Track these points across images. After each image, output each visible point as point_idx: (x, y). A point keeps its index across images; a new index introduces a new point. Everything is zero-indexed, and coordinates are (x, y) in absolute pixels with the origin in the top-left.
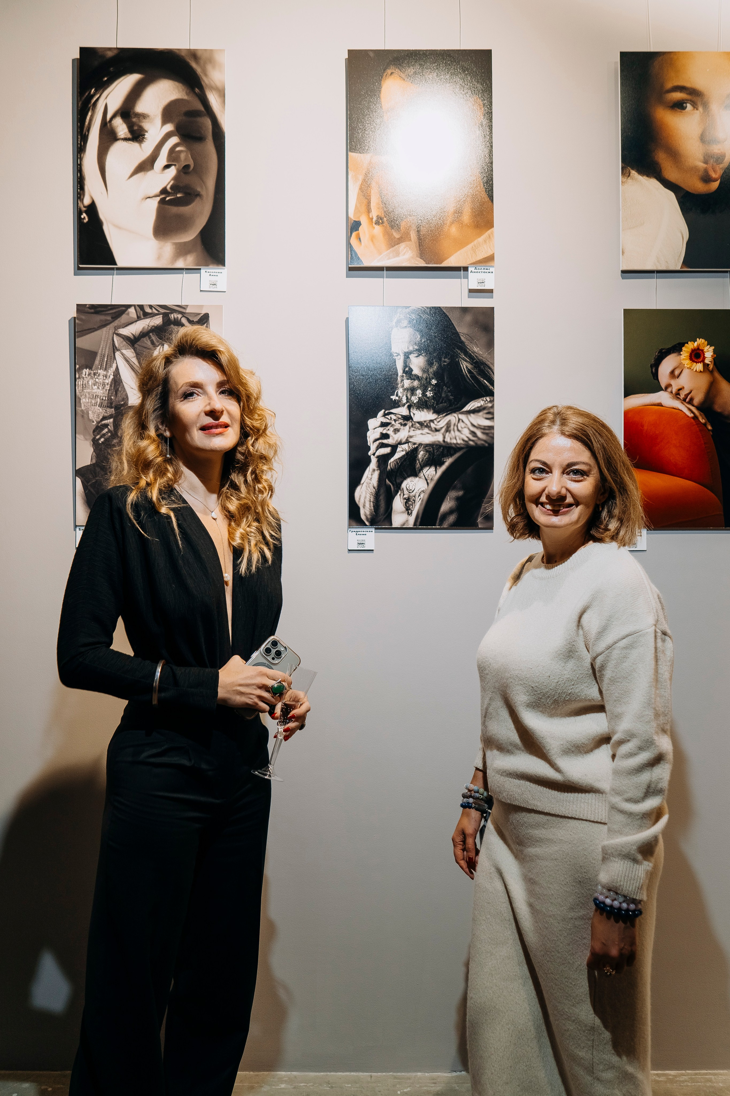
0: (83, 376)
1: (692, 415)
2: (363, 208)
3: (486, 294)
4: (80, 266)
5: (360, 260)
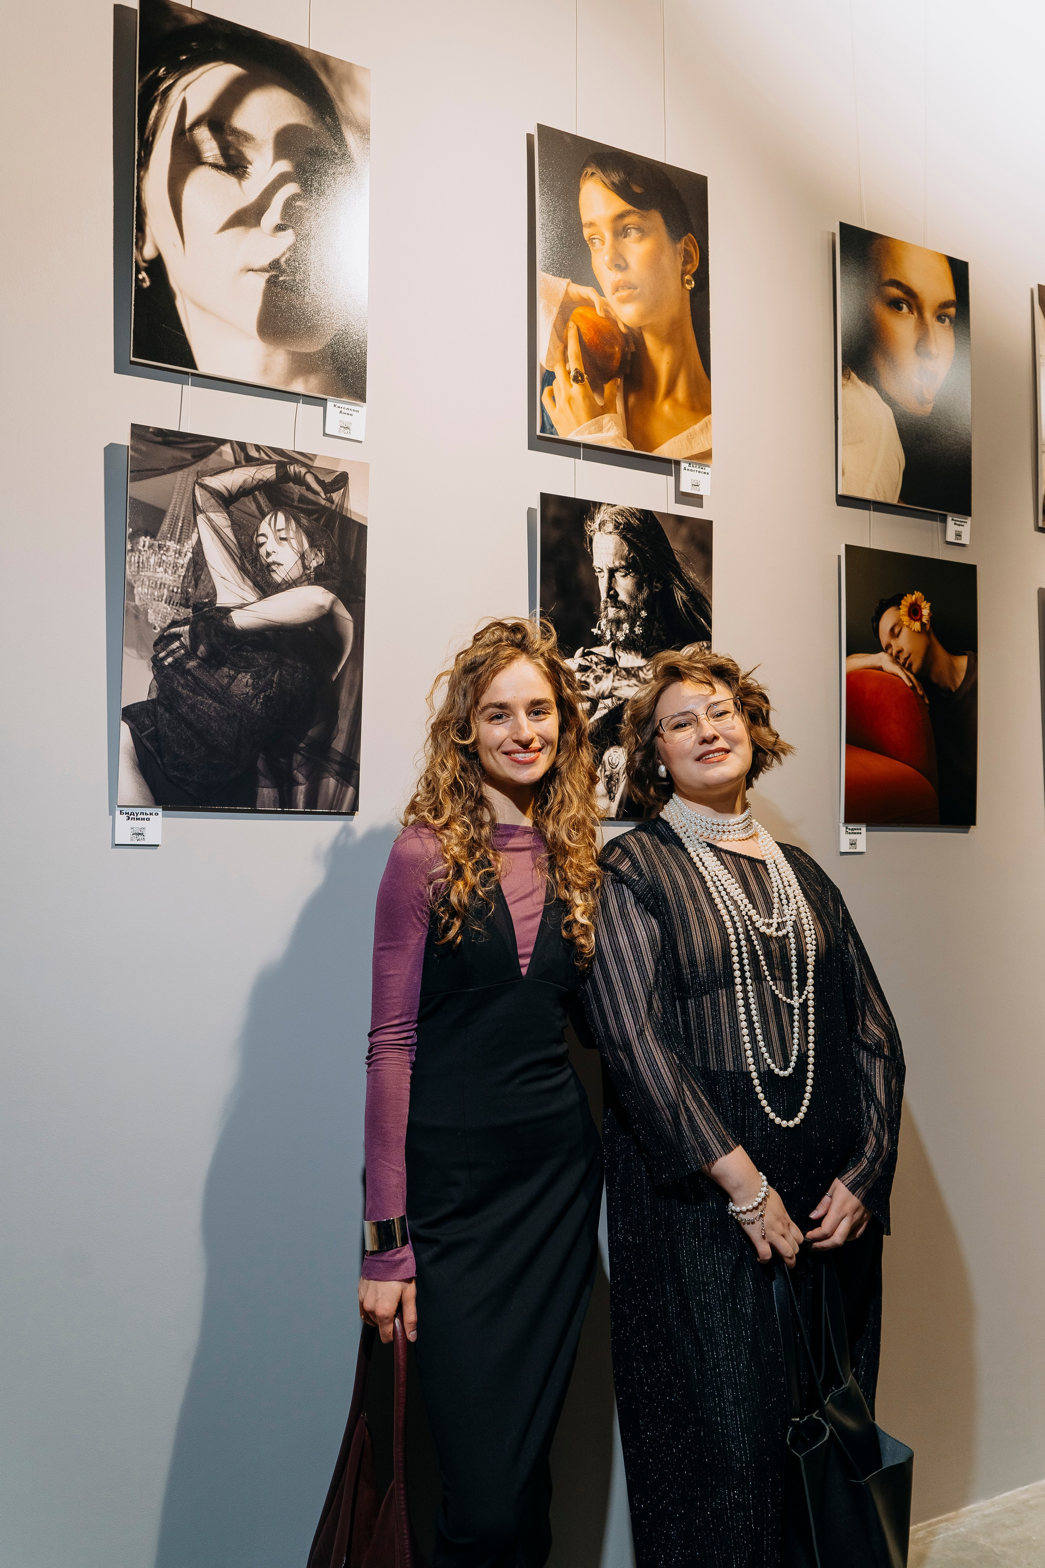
1: (911, 684)
3: (695, 500)
4: (133, 359)
5: (554, 429)
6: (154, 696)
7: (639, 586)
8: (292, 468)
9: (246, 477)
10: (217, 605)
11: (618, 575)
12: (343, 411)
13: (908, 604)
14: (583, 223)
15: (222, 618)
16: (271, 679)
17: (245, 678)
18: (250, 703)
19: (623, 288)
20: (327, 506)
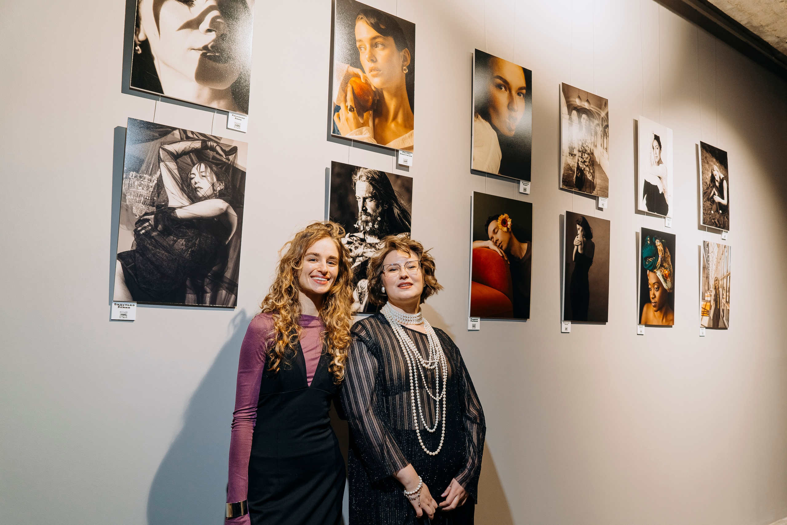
1: (502, 255)
2: (343, 99)
3: (406, 168)
4: (131, 87)
5: (339, 132)
6: (134, 248)
7: (377, 206)
8: (209, 143)
9: (186, 146)
10: (169, 206)
11: (367, 200)
12: (237, 118)
13: (501, 219)
14: (356, 40)
15: (171, 212)
16: (195, 242)
17: (182, 242)
18: (184, 253)
19: (374, 70)
20: (226, 162)
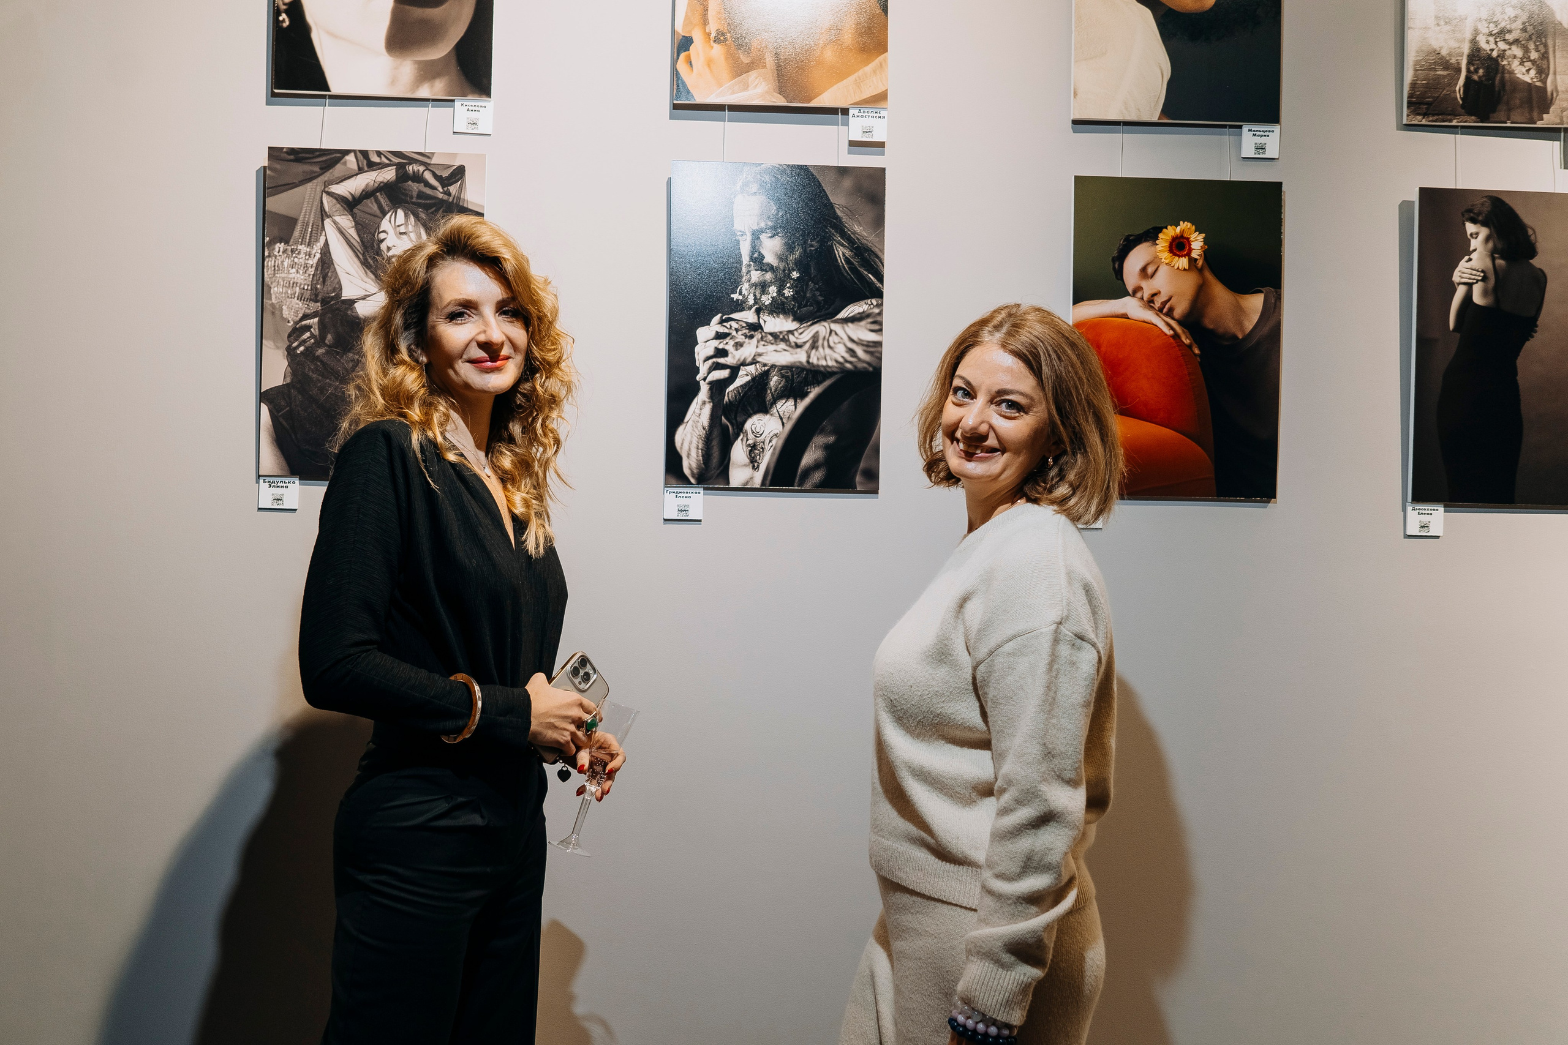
0: (275, 253)
1: (1172, 332)
2: (697, 18)
3: (874, 148)
4: (275, 91)
5: (691, 95)
8: (411, 167)
9: (368, 181)
10: (342, 298)
12: (470, 107)
15: (347, 309)
20: (444, 198)
